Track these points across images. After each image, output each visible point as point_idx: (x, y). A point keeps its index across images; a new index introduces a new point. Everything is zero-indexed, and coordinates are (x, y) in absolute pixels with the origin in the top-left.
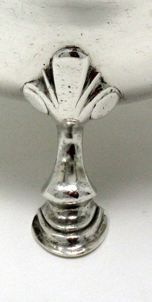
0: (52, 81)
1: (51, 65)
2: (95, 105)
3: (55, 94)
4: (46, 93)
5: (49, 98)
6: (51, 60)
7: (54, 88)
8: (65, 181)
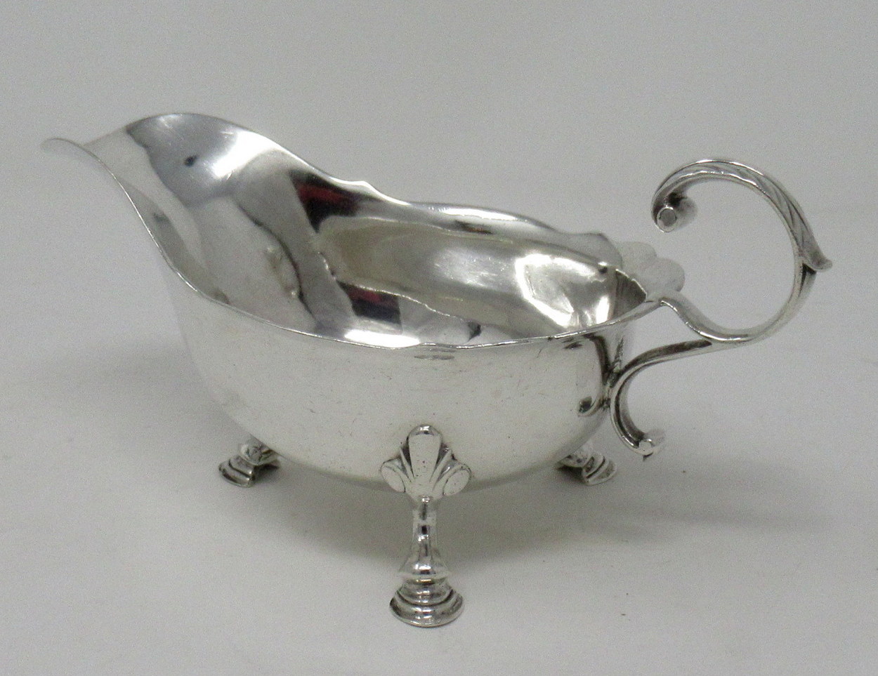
0: (409, 460)
1: (407, 443)
2: (447, 481)
3: (412, 470)
4: (404, 469)
5: (406, 474)
6: (408, 439)
7: (410, 464)
8: (419, 561)
